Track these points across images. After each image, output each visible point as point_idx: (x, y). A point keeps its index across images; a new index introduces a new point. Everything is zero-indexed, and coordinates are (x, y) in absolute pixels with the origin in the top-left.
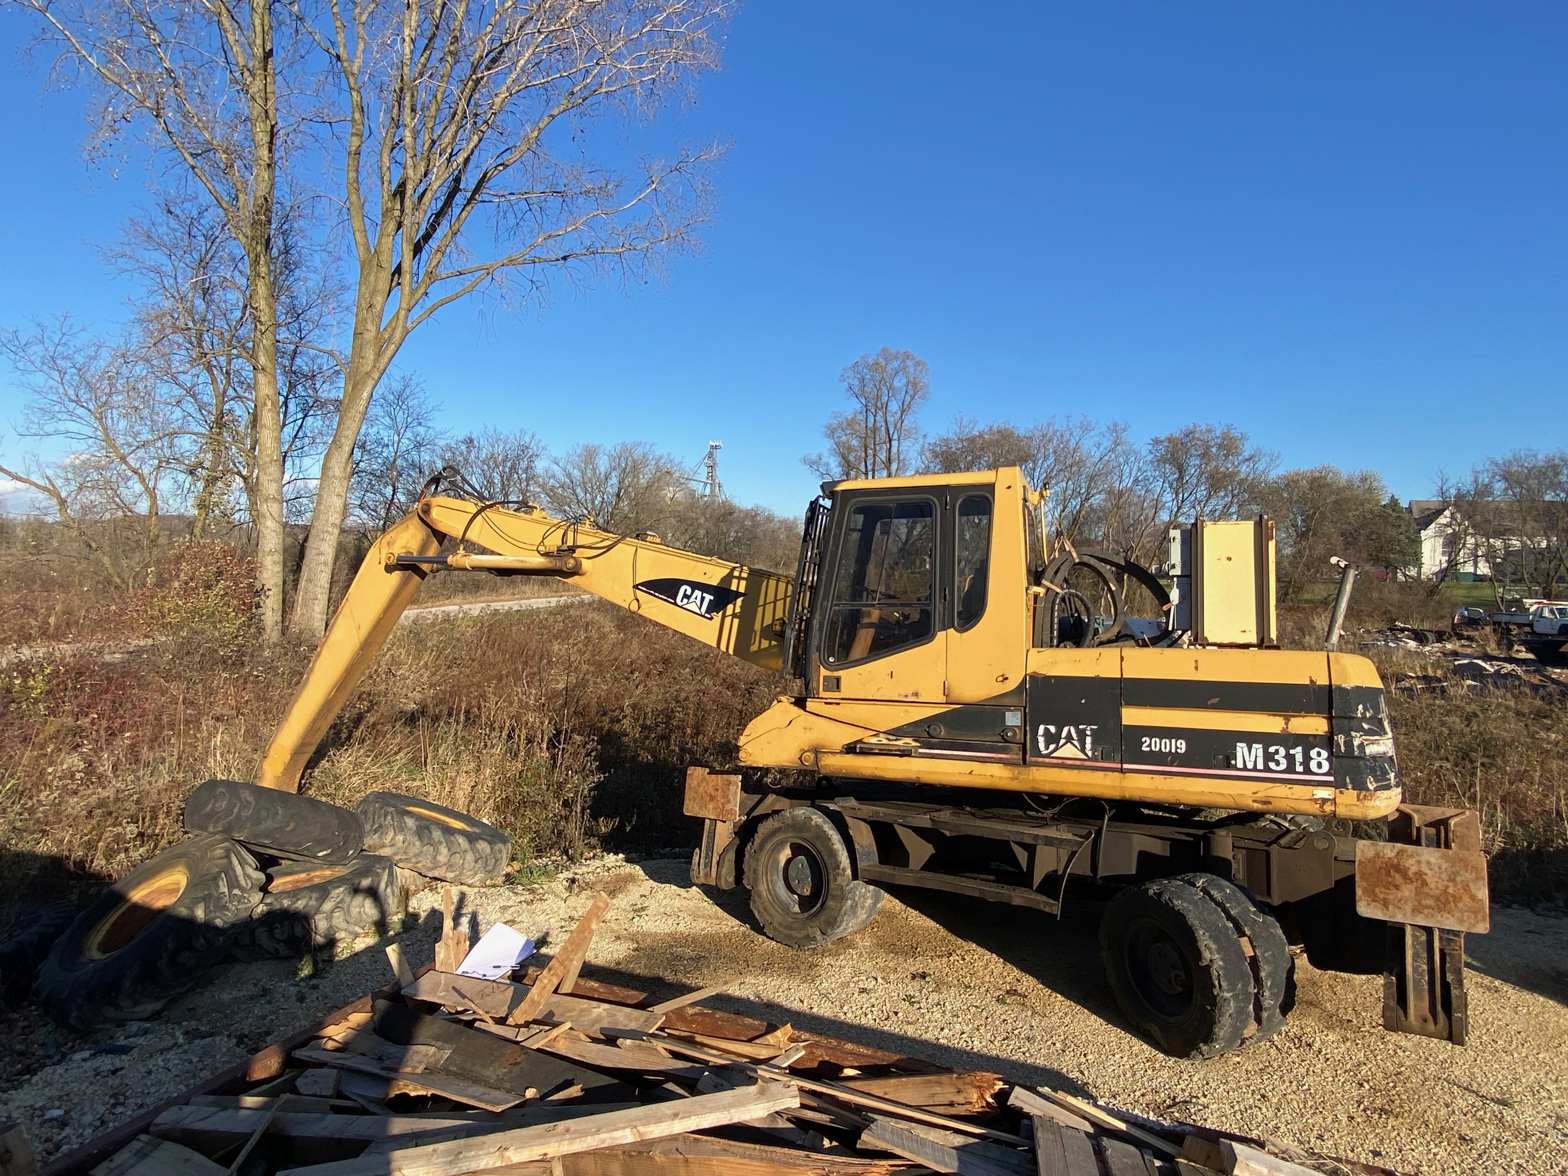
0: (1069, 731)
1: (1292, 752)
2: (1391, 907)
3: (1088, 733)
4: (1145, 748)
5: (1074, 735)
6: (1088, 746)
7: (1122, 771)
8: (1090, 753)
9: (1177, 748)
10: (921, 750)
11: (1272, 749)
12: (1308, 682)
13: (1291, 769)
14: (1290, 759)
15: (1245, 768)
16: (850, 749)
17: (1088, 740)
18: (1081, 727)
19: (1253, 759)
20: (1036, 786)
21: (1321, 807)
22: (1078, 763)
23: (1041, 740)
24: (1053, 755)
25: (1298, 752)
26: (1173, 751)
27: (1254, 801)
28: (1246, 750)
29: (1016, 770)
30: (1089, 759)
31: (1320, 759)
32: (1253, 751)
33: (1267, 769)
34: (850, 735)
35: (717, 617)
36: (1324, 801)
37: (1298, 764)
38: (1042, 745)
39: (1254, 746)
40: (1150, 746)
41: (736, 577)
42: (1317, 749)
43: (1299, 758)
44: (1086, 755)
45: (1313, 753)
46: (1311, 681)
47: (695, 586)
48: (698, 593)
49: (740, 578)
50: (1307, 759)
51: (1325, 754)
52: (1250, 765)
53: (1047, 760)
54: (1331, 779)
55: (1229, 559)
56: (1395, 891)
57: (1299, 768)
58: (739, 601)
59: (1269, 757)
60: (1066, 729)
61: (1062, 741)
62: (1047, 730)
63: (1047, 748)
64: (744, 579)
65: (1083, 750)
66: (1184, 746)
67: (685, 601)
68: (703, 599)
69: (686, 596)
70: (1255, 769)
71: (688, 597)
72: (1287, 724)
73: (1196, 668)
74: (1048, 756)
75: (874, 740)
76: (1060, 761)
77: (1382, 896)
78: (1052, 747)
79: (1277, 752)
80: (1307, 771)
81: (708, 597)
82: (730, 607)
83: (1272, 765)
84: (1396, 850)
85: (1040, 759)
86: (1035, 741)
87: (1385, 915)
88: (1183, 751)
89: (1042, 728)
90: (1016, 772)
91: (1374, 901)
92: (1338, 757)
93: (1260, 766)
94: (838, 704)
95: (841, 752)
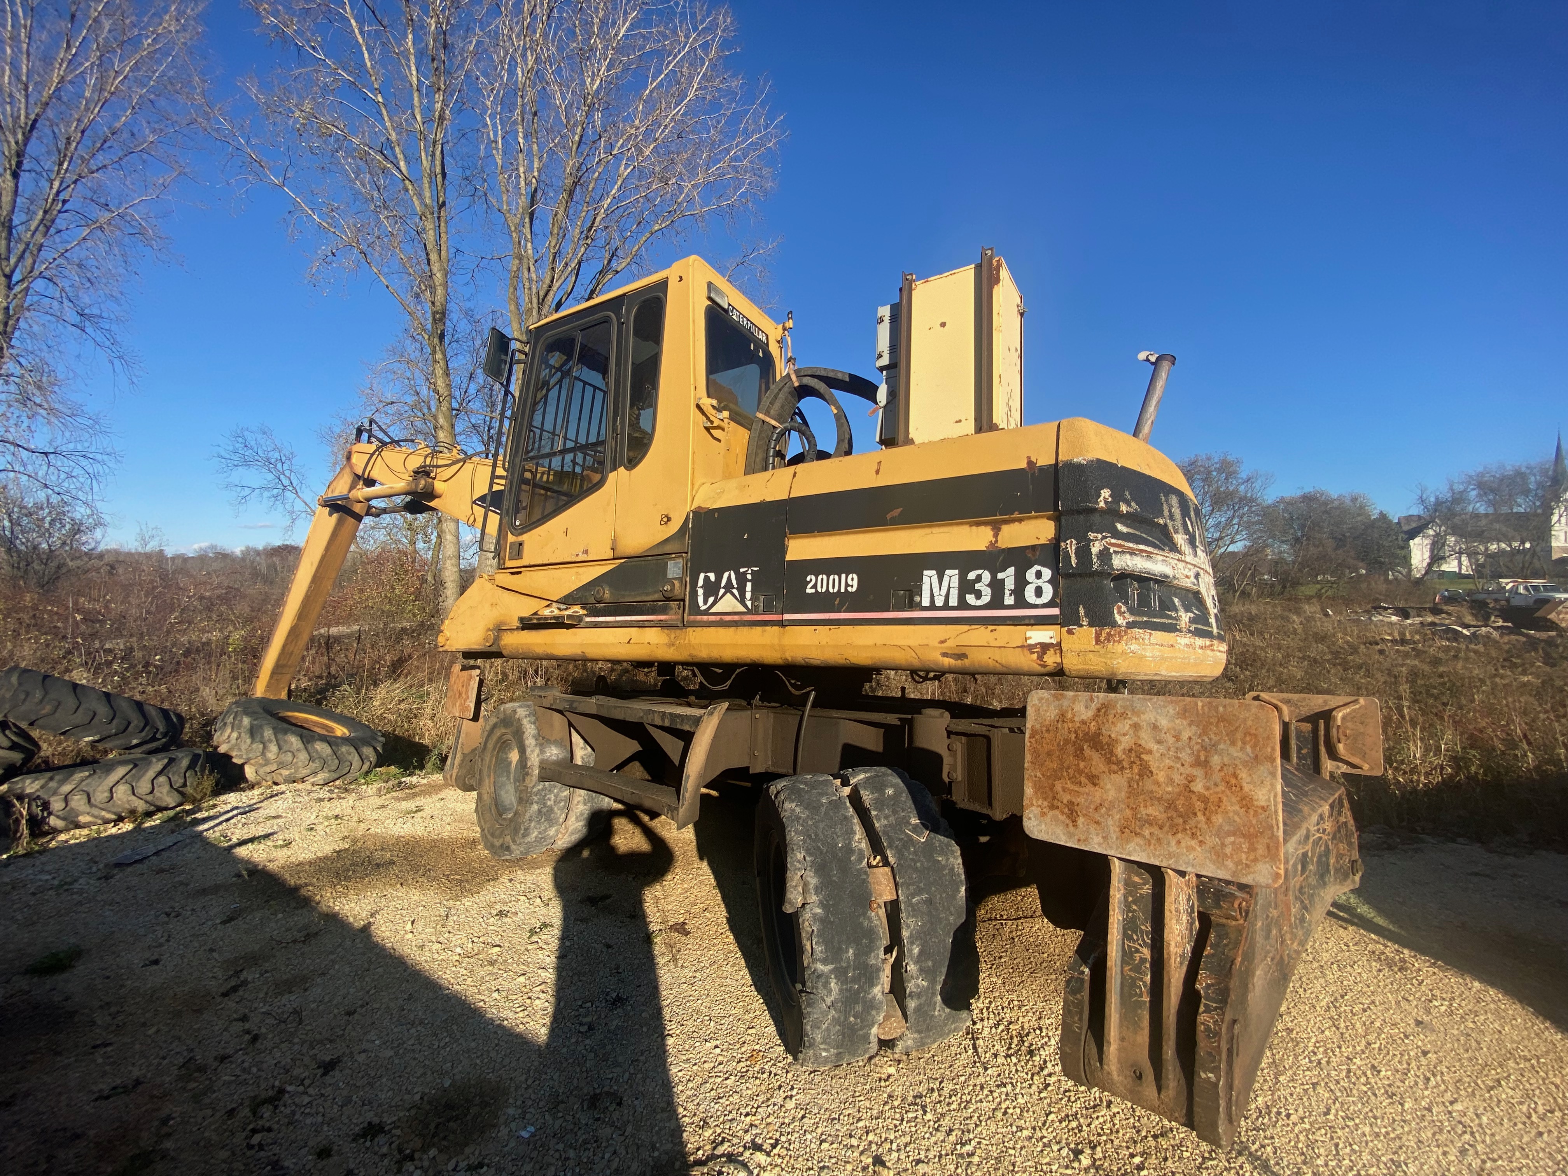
0: (729, 578)
1: (1000, 576)
2: (1081, 820)
3: (749, 577)
4: (809, 591)
5: (734, 582)
6: (748, 595)
7: (781, 624)
8: (749, 604)
9: (847, 585)
10: (588, 619)
11: (972, 576)
12: (1023, 465)
13: (997, 602)
14: (997, 586)
15: (933, 607)
16: (528, 624)
17: (749, 586)
18: (742, 570)
19: (944, 592)
20: (694, 653)
21: (1041, 658)
22: (736, 618)
23: (700, 592)
24: (712, 611)
25: (1008, 576)
26: (843, 590)
27: (945, 655)
28: (935, 580)
29: (673, 633)
30: (749, 612)
31: (1040, 582)
32: (946, 580)
33: (963, 605)
34: (526, 608)
36: (1045, 647)
37: (1007, 593)
38: (700, 600)
39: (948, 572)
40: (815, 586)
42: (1037, 567)
43: (1010, 584)
44: (745, 606)
45: (1030, 575)
46: (1030, 463)
50: (1021, 583)
51: (1047, 573)
52: (939, 602)
53: (705, 618)
54: (1055, 611)
55: (943, 325)
56: (1090, 788)
57: (1009, 600)
59: (966, 587)
60: (726, 575)
61: (722, 591)
62: (707, 579)
63: (705, 602)
65: (742, 601)
66: (855, 583)
70: (946, 607)
72: (996, 536)
73: (877, 472)
74: (706, 612)
75: (547, 612)
76: (718, 618)
77: (1066, 798)
78: (711, 600)
79: (979, 578)
80: (1021, 602)
83: (971, 599)
84: (1094, 706)
85: (699, 618)
86: (694, 594)
87: (1071, 835)
88: (854, 589)
89: (702, 576)
90: (673, 636)
91: (1052, 807)
92: (1067, 576)
93: (953, 601)
94: (520, 573)
95: (517, 628)
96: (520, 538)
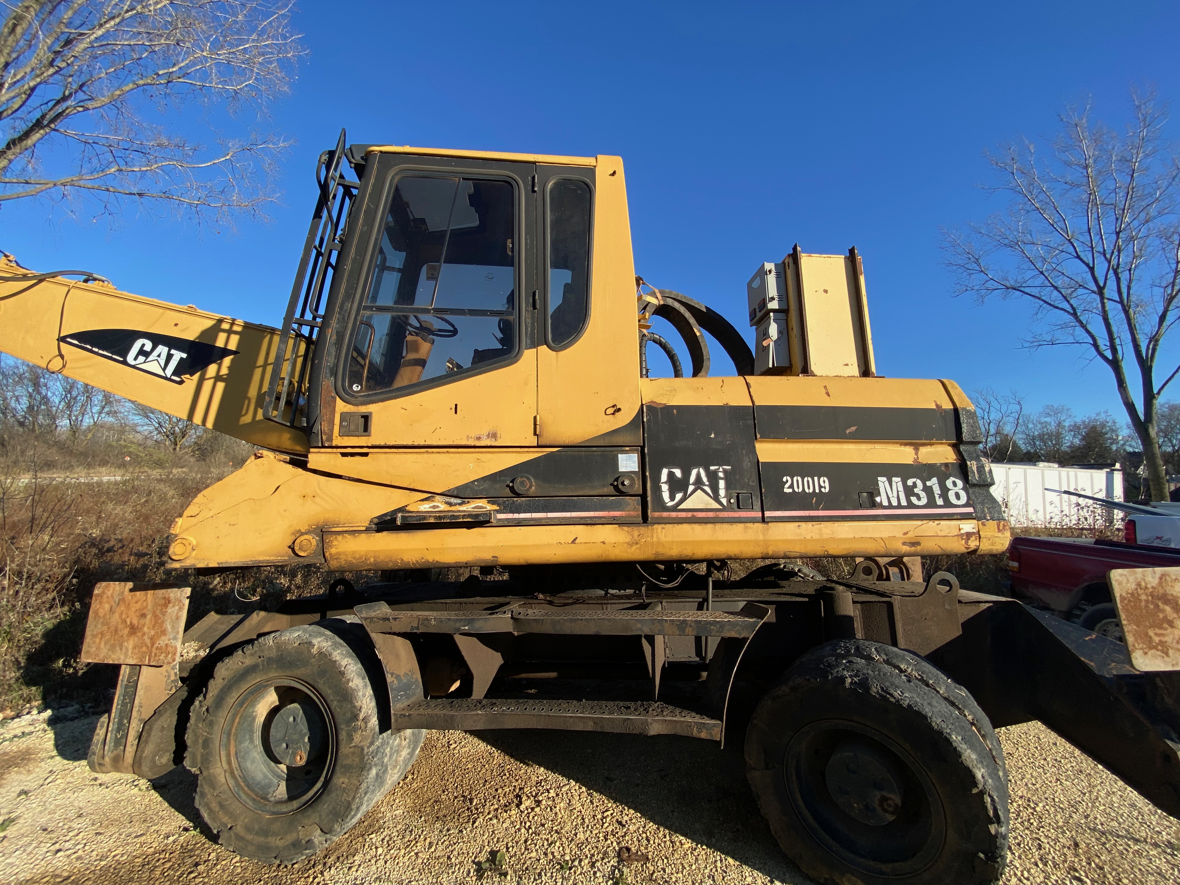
0: (698, 475)
1: (928, 483)
3: (721, 475)
4: (787, 490)
5: (705, 479)
6: (722, 492)
7: (763, 520)
8: (724, 501)
9: (820, 487)
10: (501, 516)
11: (910, 482)
12: (934, 407)
13: (931, 503)
14: (928, 490)
15: (890, 506)
16: (385, 523)
17: (722, 484)
18: (712, 468)
19: (895, 495)
20: (661, 550)
21: (967, 543)
22: (711, 514)
23: (665, 488)
24: (682, 506)
25: (933, 482)
26: (817, 491)
27: (904, 544)
28: (887, 483)
29: (636, 531)
30: (724, 509)
31: (956, 489)
32: (894, 484)
33: (911, 505)
34: (385, 503)
35: (191, 381)
36: (969, 535)
37: (937, 497)
39: (894, 479)
40: (791, 486)
41: (224, 331)
42: (952, 479)
43: (937, 490)
44: (721, 503)
45: (949, 483)
46: (937, 405)
47: (157, 339)
48: (162, 350)
49: (230, 332)
50: (944, 489)
51: (960, 483)
52: (895, 503)
53: (674, 514)
54: (970, 510)
55: (826, 291)
57: (940, 502)
58: (227, 361)
59: (909, 491)
60: (694, 472)
61: (691, 488)
62: (671, 475)
63: (672, 498)
64: (236, 333)
65: (716, 498)
66: (827, 485)
67: (141, 359)
68: (169, 357)
69: (142, 352)
70: (899, 506)
71: (146, 354)
72: (917, 454)
73: (828, 395)
74: (674, 509)
75: (425, 507)
76: (690, 514)
77: (1157, 639)
78: (679, 496)
79: (915, 485)
80: (948, 504)
81: (178, 355)
82: (212, 370)
83: (914, 499)
84: (1158, 575)
85: (665, 514)
86: (657, 490)
88: (827, 490)
89: (665, 472)
90: (636, 533)
91: (1151, 648)
92: (974, 485)
93: (904, 503)
94: (366, 455)
95: (368, 530)
96: (364, 409)
